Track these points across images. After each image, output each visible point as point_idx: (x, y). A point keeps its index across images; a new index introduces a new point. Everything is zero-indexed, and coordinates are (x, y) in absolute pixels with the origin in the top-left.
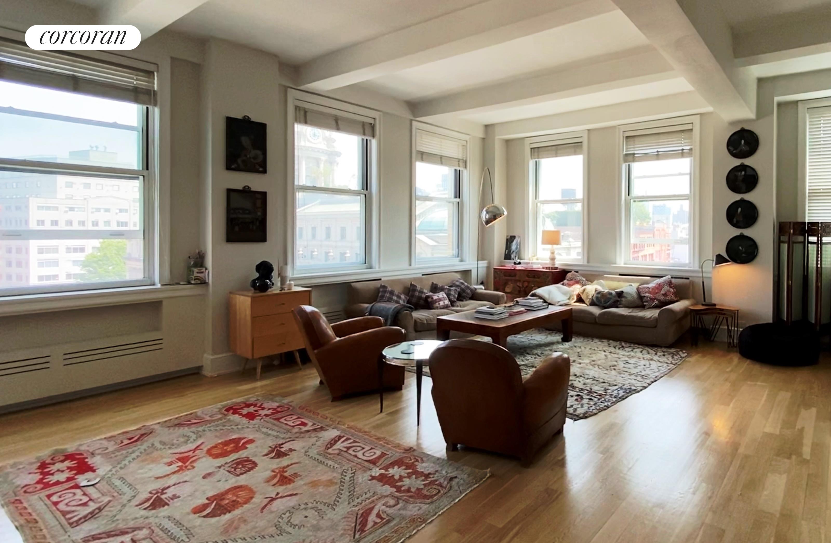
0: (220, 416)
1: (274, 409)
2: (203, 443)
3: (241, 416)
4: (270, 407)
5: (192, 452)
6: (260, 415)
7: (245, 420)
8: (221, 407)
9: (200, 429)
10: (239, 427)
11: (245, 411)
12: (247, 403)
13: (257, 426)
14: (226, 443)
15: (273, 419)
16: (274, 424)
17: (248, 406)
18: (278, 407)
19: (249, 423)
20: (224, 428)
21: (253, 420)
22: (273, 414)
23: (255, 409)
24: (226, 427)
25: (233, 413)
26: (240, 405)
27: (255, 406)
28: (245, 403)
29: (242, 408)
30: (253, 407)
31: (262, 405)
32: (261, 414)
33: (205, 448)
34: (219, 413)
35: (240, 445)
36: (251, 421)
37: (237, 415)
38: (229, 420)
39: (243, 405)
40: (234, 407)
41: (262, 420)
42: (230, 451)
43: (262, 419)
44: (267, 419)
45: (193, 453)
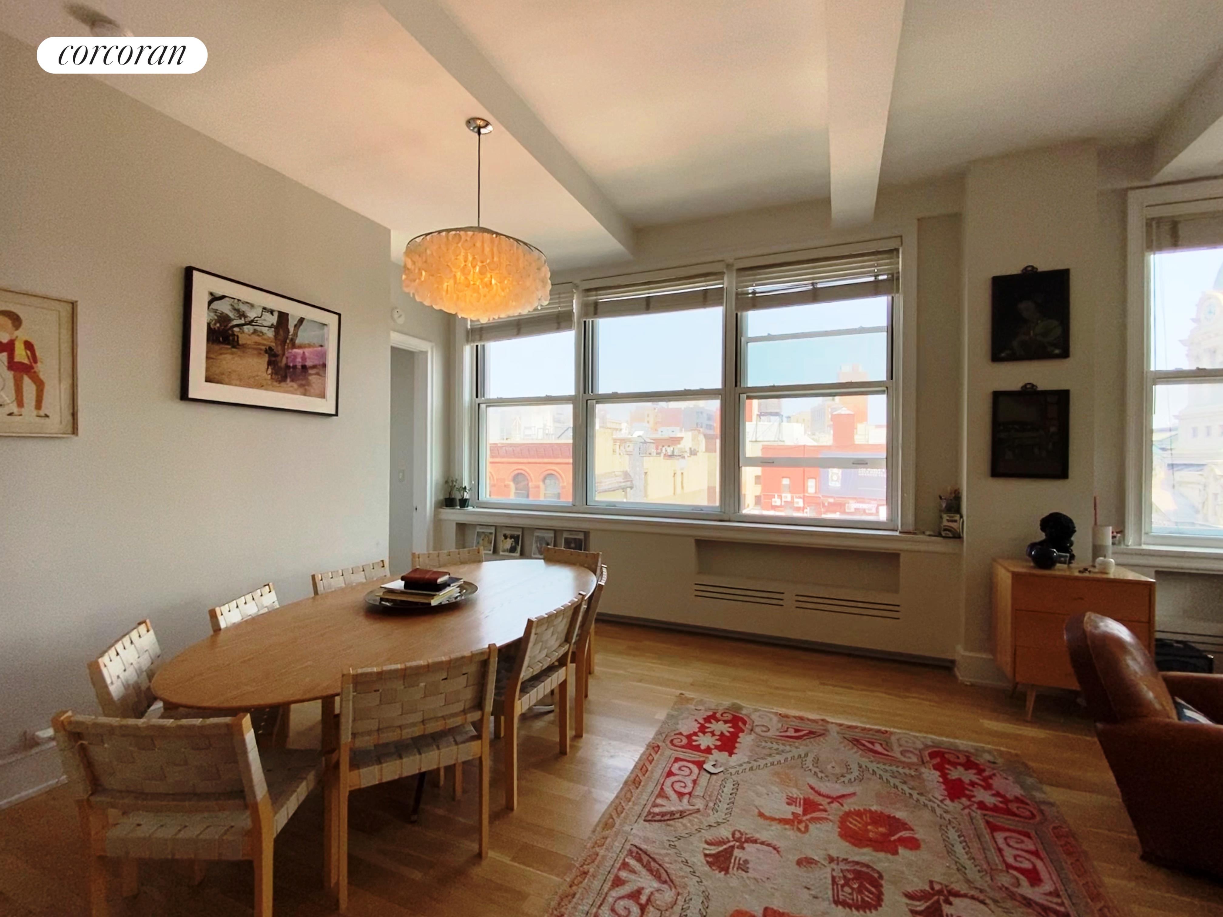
0: (914, 759)
1: (1006, 801)
2: (854, 794)
3: (941, 780)
4: (1002, 792)
5: (829, 800)
6: (969, 798)
7: (938, 791)
8: (930, 743)
9: (873, 766)
10: (922, 799)
11: (955, 774)
12: (972, 759)
13: (947, 816)
14: (878, 819)
15: (988, 822)
16: (979, 837)
17: (969, 764)
18: (1017, 800)
19: (942, 801)
20: (901, 786)
21: (952, 800)
22: (995, 809)
23: (975, 778)
24: (905, 787)
25: (936, 767)
26: (958, 758)
27: (980, 771)
28: (968, 758)
29: (955, 765)
30: (974, 771)
31: (990, 777)
32: (974, 796)
33: (849, 805)
34: (917, 752)
35: (893, 838)
36: (948, 802)
37: (938, 773)
38: (919, 777)
39: (962, 759)
40: (947, 756)
41: (967, 811)
42: (870, 840)
43: (968, 807)
44: (978, 814)
45: (829, 803)
